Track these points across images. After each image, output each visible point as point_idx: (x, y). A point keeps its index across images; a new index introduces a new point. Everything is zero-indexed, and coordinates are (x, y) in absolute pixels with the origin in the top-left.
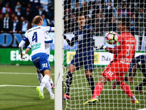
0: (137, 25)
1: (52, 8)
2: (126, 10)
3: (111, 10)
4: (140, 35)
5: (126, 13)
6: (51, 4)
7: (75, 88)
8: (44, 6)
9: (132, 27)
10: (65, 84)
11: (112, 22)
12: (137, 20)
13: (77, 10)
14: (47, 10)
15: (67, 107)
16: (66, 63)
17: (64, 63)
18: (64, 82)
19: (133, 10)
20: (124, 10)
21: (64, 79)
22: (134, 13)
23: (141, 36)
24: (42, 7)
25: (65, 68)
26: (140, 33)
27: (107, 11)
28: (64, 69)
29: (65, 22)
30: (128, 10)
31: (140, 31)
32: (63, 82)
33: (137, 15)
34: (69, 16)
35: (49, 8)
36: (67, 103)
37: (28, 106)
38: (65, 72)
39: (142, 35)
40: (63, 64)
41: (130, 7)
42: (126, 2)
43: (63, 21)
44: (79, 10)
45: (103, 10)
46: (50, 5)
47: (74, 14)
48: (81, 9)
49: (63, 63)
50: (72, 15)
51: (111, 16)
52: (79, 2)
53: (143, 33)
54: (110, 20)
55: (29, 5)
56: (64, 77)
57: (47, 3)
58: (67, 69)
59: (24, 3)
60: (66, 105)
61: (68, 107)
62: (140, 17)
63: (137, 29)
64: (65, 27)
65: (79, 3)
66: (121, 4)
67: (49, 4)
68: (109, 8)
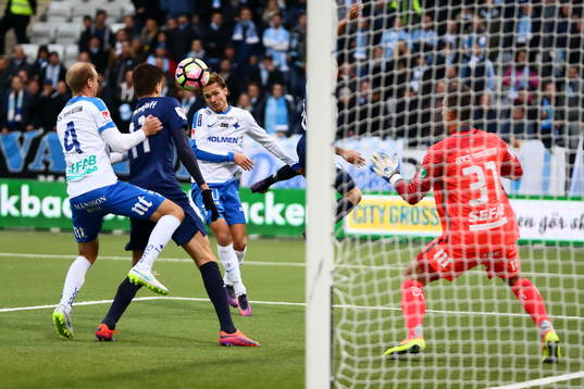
0: (560, 115)
1: (299, 63)
2: (527, 70)
3: (480, 71)
4: (570, 147)
5: (526, 77)
6: (296, 50)
7: (369, 308)
8: (275, 55)
9: (544, 122)
10: (337, 296)
11: (485, 107)
12: (559, 101)
13: (377, 69)
14: (285, 68)
15: (343, 366)
16: (342, 232)
17: (336, 229)
18: (336, 291)
19: (547, 71)
20: (520, 69)
21: (335, 279)
22: (550, 82)
23: (572, 151)
24: (271, 58)
25: (340, 245)
26: (570, 141)
27: (468, 71)
28: (336, 248)
29: (340, 106)
30: (533, 70)
31: (570, 134)
32: (332, 288)
33: (560, 86)
34: (353, 87)
35: (290, 62)
36: (345, 354)
37: (225, 362)
38: (339, 260)
39: (576, 148)
40: (333, 234)
41: (539, 62)
42: (528, 44)
43: (334, 101)
44: (383, 67)
45: (457, 69)
46: (294, 54)
47: (367, 80)
48: (390, 66)
49: (333, 231)
50: (362, 82)
51: (480, 86)
52: (383, 44)
53: (578, 141)
54: (478, 100)
55: (229, 52)
56: (336, 275)
57: (285, 45)
58: (344, 248)
59: (213, 45)
60: (339, 359)
61: (350, 368)
62: (568, 93)
63: (560, 129)
64: (340, 121)
65: (381, 48)
66: (511, 52)
67: (290, 50)
68: (473, 64)
